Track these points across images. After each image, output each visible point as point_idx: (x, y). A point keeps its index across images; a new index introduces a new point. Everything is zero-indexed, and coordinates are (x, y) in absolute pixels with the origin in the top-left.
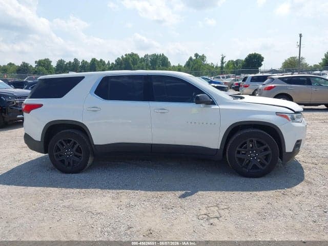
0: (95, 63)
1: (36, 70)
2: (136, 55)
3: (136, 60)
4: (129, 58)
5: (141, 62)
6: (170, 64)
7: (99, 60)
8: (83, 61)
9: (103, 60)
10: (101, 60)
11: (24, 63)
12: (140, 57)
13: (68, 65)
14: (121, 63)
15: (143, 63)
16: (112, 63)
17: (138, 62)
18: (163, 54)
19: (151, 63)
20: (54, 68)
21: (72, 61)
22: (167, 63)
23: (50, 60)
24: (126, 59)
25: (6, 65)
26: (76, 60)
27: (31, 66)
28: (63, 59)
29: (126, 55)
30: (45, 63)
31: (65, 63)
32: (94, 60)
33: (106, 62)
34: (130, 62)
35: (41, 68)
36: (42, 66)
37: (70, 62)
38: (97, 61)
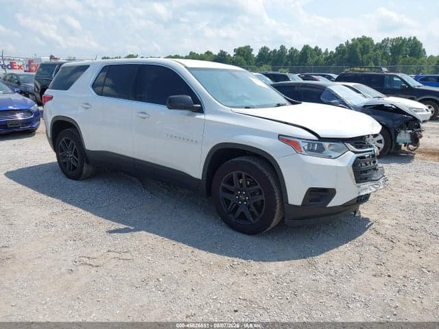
0: (307, 51)
1: (234, 60)
2: (369, 39)
3: (368, 46)
4: (357, 45)
5: (375, 51)
6: (425, 53)
7: (313, 47)
8: (292, 48)
9: (319, 47)
10: (316, 48)
11: (222, 51)
12: (375, 43)
13: (272, 54)
14: (344, 51)
15: (378, 51)
16: (332, 52)
17: (371, 50)
18: (415, 38)
19: (391, 53)
20: (255, 58)
21: (278, 49)
22: (420, 51)
23: (251, 48)
24: (352, 45)
25: (204, 53)
26: (283, 48)
27: (229, 55)
28: (267, 46)
29: (353, 40)
30: (244, 52)
31: (269, 52)
32: (306, 48)
33: (323, 51)
34: (358, 50)
35: (239, 57)
36: (241, 55)
37: (275, 51)
38: (310, 48)
